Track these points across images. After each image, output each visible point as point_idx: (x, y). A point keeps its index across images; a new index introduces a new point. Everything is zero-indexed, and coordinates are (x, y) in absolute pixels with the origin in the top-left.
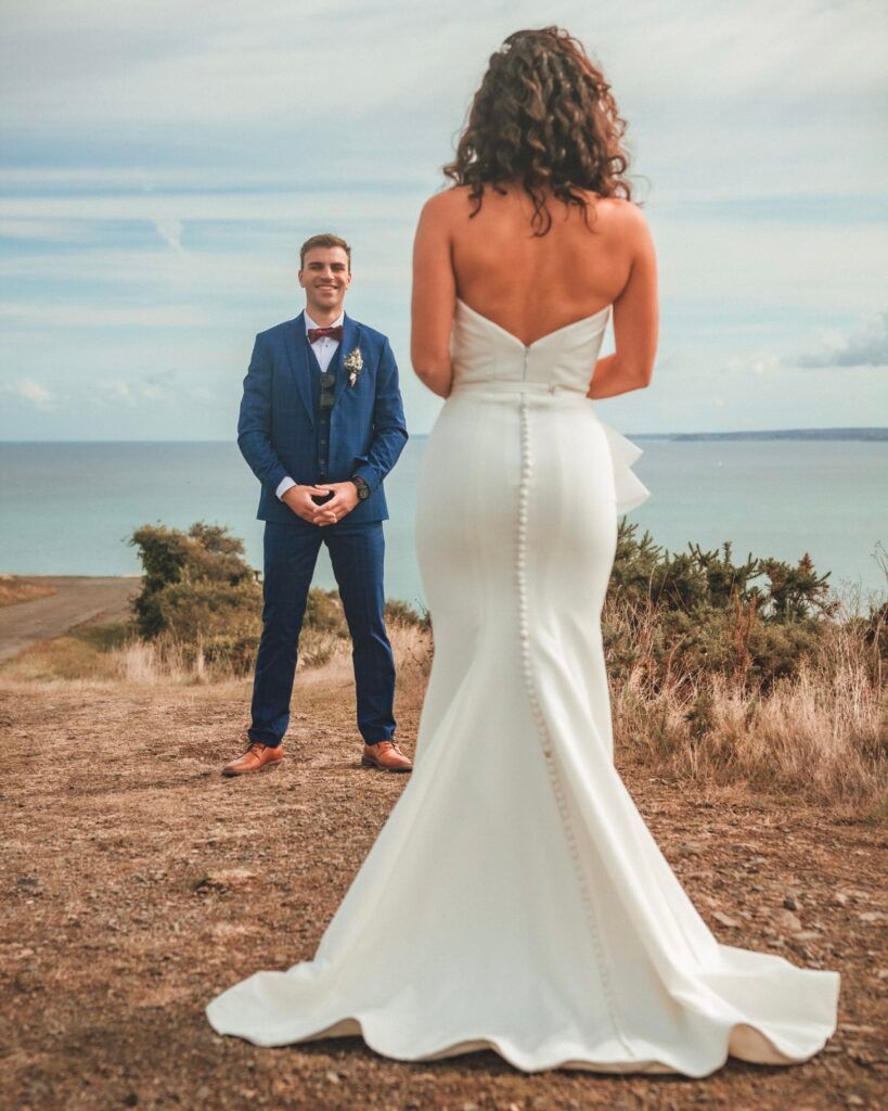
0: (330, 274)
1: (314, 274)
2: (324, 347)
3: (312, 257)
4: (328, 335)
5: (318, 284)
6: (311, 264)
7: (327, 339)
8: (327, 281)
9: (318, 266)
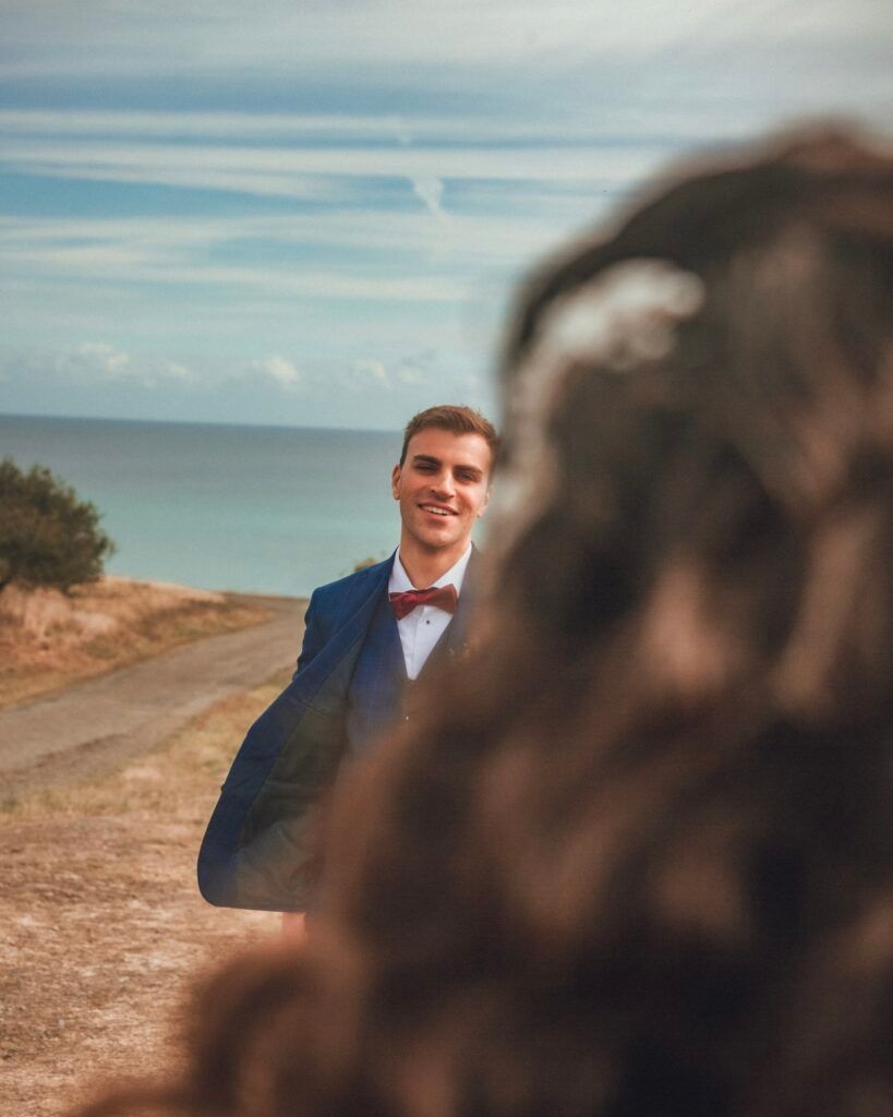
0: (449, 484)
1: (420, 481)
2: (422, 625)
3: (421, 446)
4: (429, 602)
5: (425, 500)
6: (417, 458)
7: (427, 609)
8: (443, 497)
9: (431, 466)
